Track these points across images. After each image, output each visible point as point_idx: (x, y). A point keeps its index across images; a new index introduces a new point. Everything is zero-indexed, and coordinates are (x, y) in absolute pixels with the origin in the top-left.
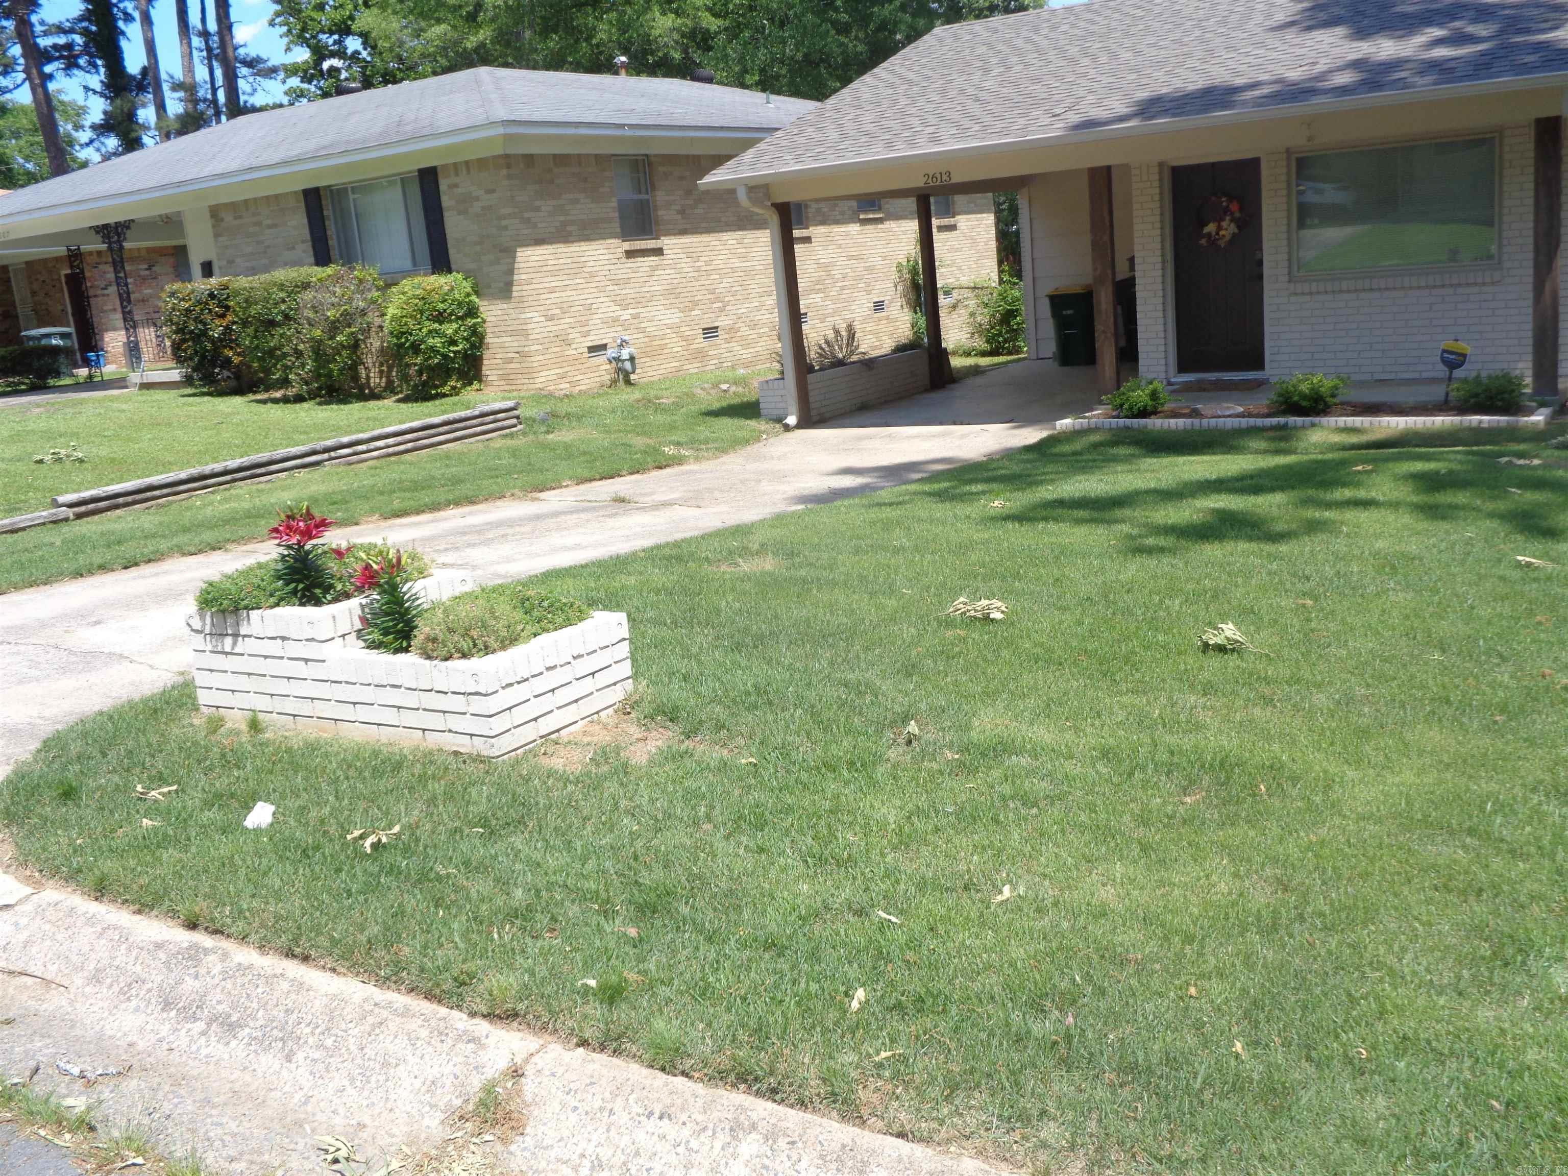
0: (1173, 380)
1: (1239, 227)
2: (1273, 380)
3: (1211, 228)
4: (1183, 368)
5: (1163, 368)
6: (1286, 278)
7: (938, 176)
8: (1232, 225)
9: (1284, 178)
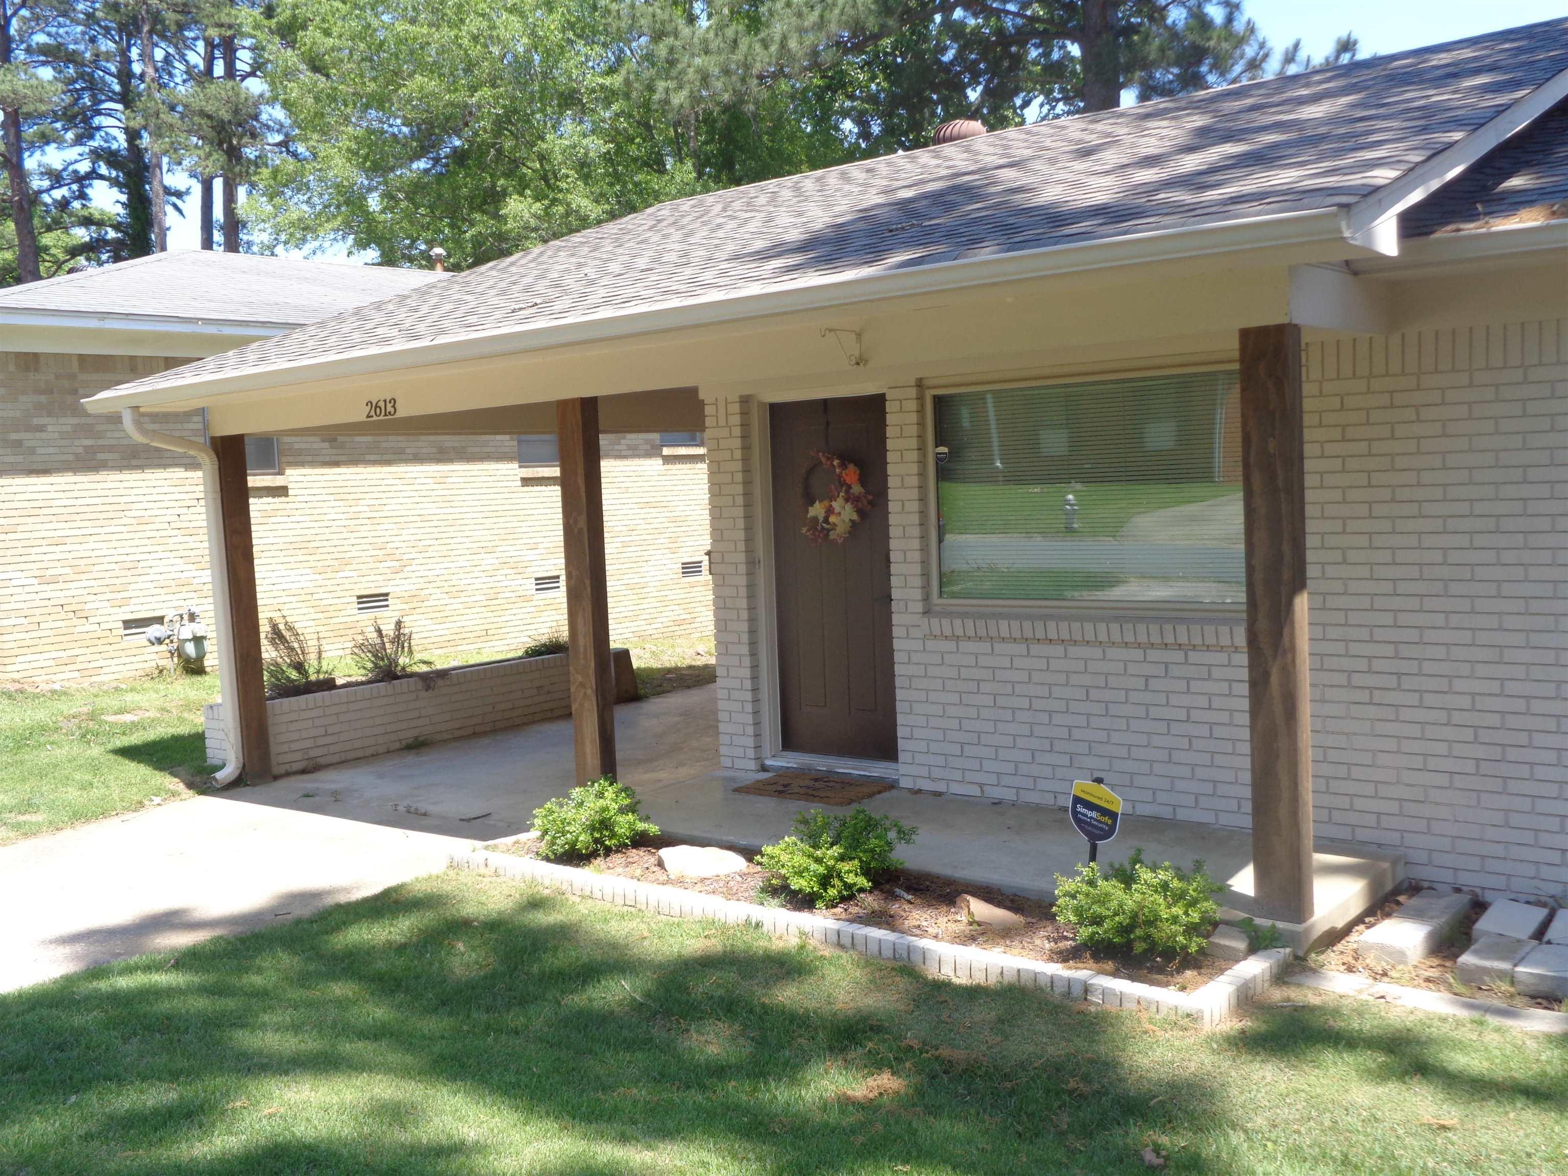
0: (768, 762)
1: (860, 512)
2: (905, 783)
3: (817, 510)
4: (789, 742)
5: (750, 742)
6: (919, 607)
7: (382, 404)
8: (849, 507)
9: (913, 430)
